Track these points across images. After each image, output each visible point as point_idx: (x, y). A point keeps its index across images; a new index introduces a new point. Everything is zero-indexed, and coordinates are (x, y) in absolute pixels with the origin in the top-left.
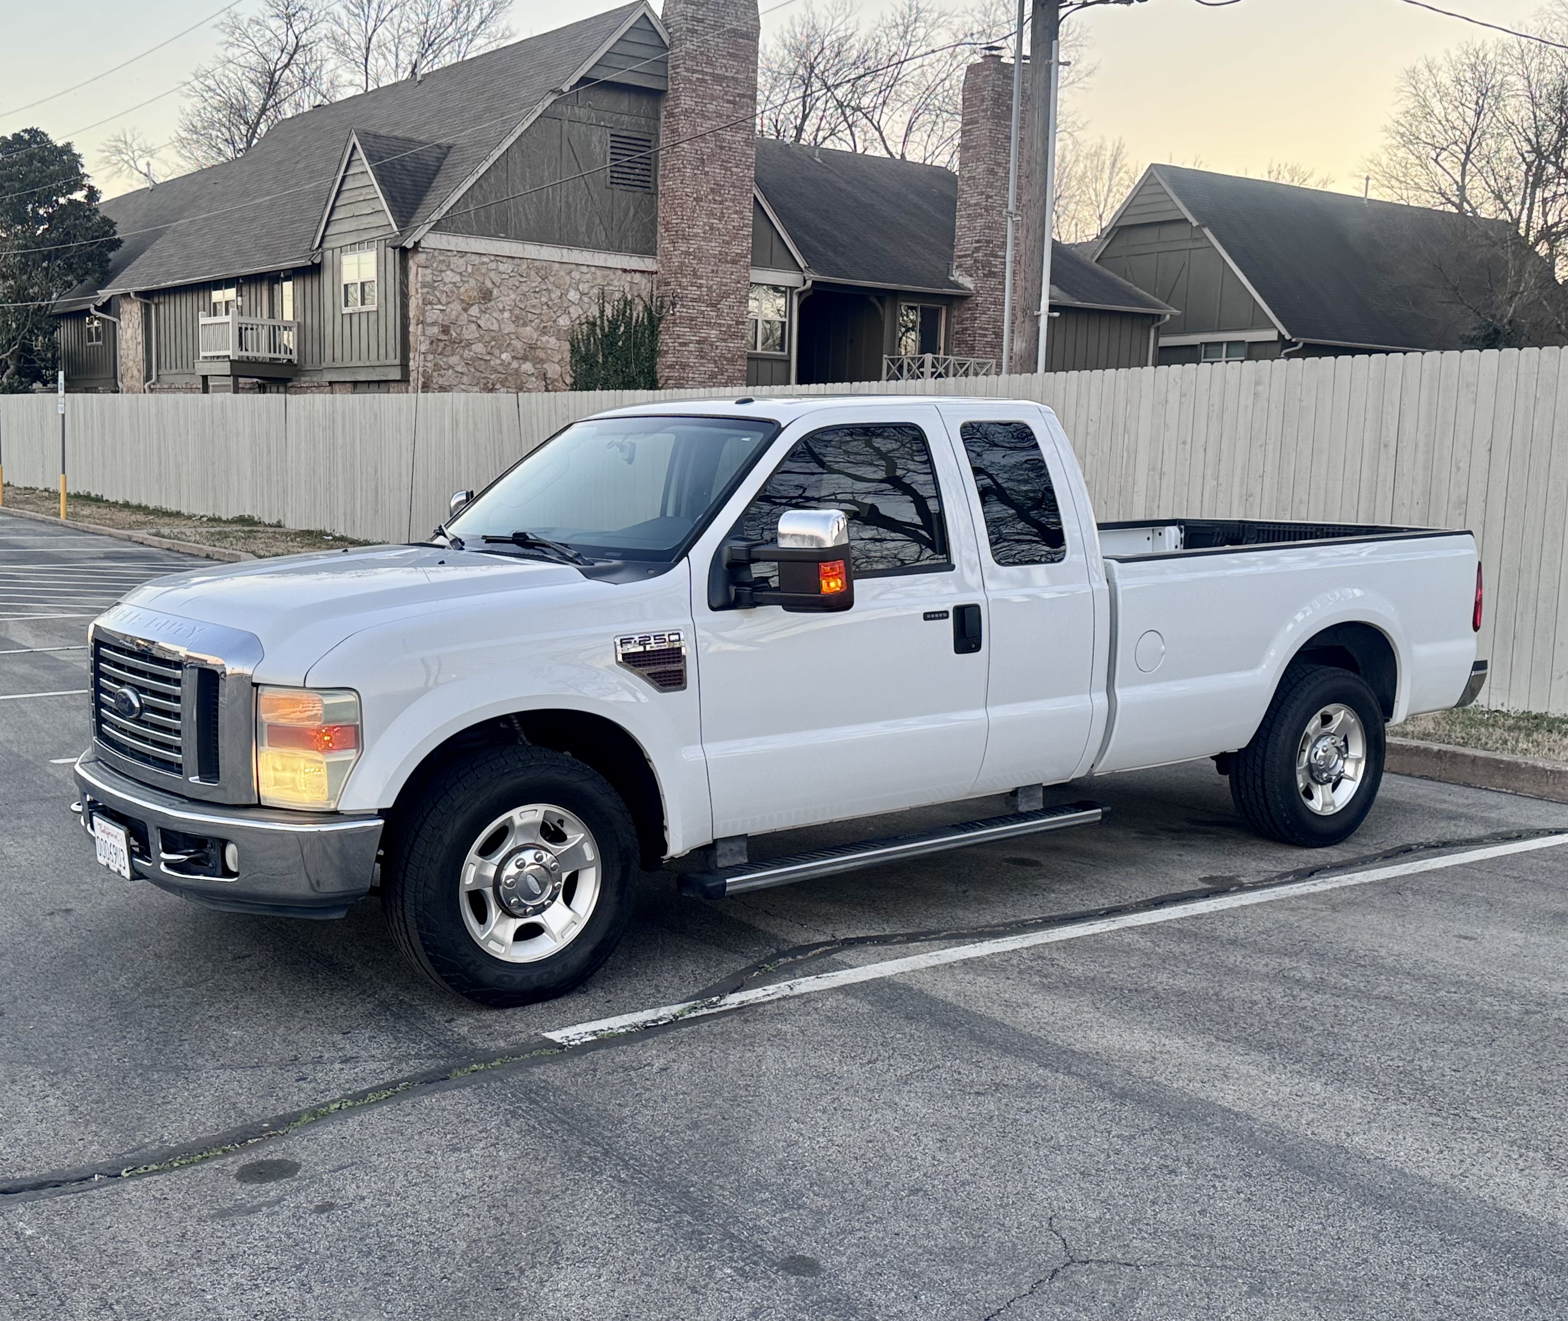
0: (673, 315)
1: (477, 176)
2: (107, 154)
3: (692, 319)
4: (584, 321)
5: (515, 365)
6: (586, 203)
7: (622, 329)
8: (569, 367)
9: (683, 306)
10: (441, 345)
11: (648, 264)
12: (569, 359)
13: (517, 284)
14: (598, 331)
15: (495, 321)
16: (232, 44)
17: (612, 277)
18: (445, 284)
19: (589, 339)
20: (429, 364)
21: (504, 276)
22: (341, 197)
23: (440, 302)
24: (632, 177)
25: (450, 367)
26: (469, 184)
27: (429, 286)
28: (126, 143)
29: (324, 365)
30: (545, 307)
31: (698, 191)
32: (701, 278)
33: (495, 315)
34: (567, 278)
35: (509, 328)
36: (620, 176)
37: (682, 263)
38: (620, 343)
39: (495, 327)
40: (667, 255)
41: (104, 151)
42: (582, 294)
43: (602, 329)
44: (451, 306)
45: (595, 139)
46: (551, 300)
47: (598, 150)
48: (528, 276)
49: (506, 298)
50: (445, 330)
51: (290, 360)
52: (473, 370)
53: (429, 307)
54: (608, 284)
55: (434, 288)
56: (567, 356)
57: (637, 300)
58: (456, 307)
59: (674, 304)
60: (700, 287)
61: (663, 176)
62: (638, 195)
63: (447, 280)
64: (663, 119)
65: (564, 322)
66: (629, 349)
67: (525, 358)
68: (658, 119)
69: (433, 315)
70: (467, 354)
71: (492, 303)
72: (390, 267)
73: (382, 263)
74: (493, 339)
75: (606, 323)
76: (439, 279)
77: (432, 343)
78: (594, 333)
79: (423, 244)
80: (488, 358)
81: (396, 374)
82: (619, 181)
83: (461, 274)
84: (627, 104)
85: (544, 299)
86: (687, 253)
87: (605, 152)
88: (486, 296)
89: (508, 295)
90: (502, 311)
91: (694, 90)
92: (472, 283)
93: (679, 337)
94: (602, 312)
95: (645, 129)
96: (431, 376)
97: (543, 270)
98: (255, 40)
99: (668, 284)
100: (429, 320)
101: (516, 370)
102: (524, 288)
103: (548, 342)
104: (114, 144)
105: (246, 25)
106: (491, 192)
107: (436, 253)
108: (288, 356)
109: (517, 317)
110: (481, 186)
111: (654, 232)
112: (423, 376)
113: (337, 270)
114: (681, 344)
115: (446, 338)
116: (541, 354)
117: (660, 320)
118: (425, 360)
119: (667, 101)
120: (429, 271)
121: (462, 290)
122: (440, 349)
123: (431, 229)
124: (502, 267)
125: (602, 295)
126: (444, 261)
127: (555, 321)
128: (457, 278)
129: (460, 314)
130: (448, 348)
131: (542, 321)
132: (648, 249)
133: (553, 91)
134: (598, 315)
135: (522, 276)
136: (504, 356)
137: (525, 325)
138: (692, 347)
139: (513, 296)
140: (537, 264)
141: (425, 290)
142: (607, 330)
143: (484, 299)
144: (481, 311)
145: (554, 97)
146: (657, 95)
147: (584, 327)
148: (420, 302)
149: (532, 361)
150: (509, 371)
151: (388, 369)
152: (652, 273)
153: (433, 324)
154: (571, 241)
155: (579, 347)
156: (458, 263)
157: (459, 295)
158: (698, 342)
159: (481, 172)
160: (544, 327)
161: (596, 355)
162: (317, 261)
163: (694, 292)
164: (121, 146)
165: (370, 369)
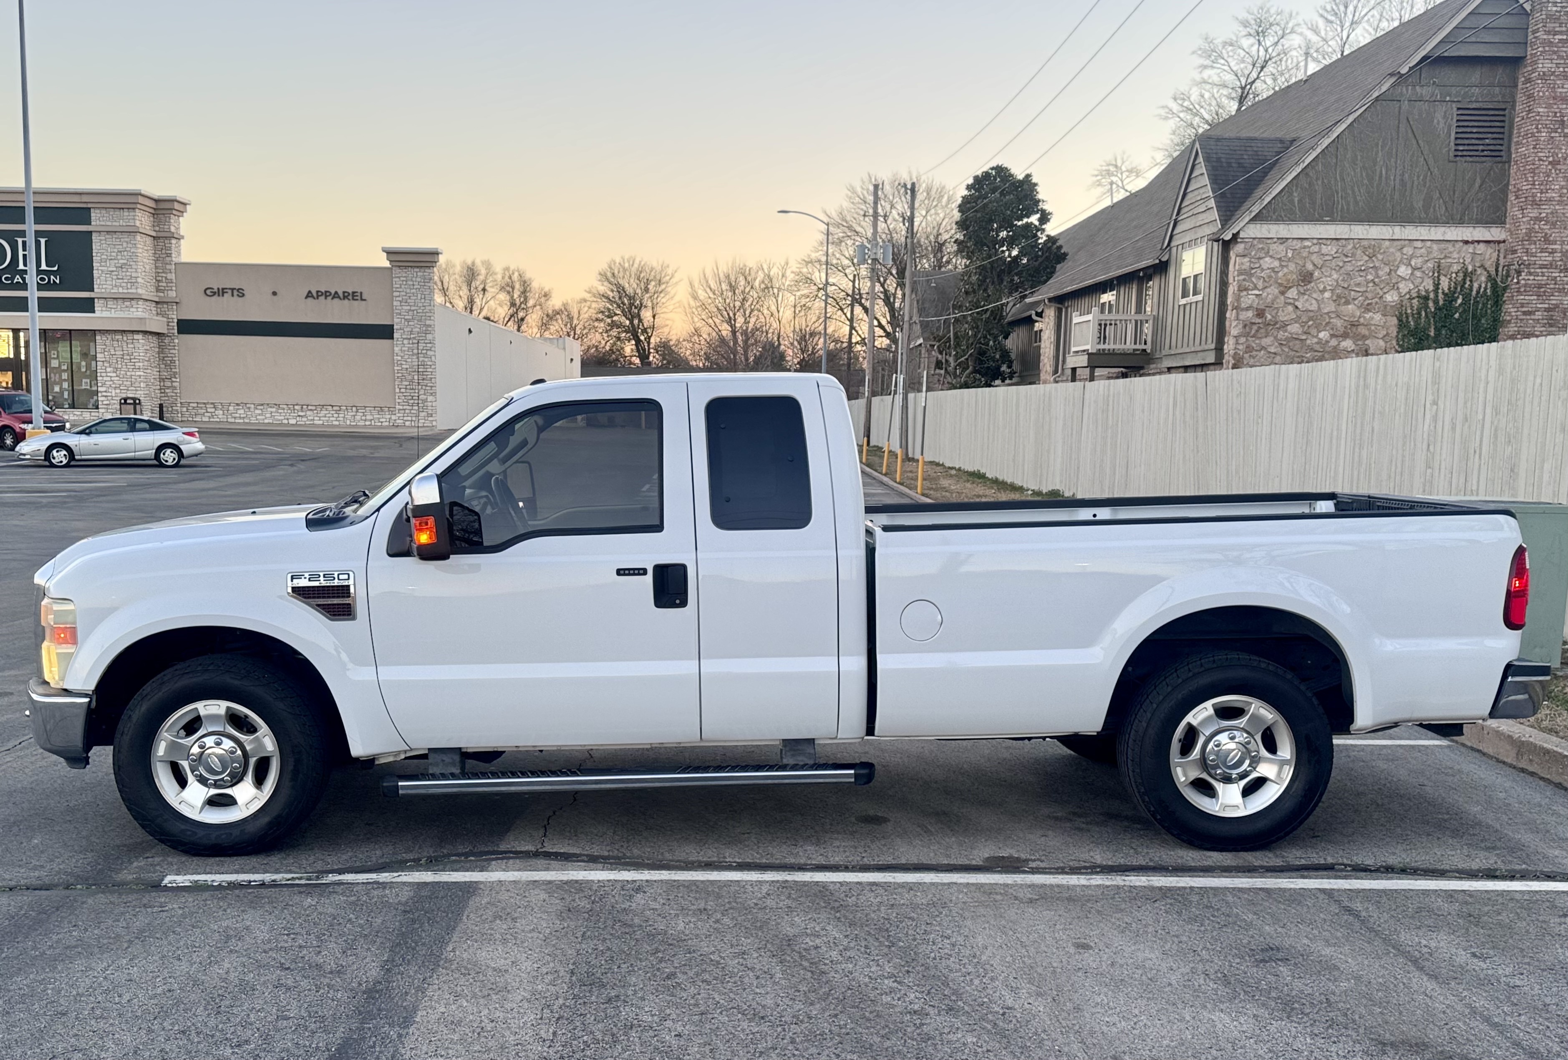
0: (1518, 283)
1: (1302, 166)
2: (1099, 178)
3: (1540, 286)
4: (1414, 295)
5: (1334, 342)
6: (1425, 177)
7: (1459, 301)
8: (1394, 342)
9: (1530, 274)
10: (1255, 327)
11: (1495, 233)
12: (1395, 334)
13: (1341, 264)
14: (1431, 304)
15: (1314, 302)
16: (1205, 67)
17: (1451, 249)
18: (1263, 270)
19: (1419, 313)
20: (1241, 347)
21: (1327, 258)
22: (1186, 199)
23: (1256, 288)
24: (1481, 148)
25: (1263, 348)
26: (1294, 174)
27: (1247, 273)
28: (1116, 166)
29: (1164, 353)
30: (1371, 285)
31: (1555, 154)
32: (1554, 242)
33: (1315, 295)
34: (1398, 254)
35: (1330, 307)
36: (1466, 148)
37: (1530, 231)
38: (1457, 316)
39: (1314, 307)
40: (1516, 222)
41: (1097, 176)
42: (1414, 269)
43: (1436, 302)
44: (1269, 290)
45: (1439, 116)
46: (1378, 276)
47: (1441, 125)
48: (1353, 255)
49: (1329, 279)
50: (1260, 314)
51: (1144, 350)
52: (1287, 350)
53: (1245, 293)
54: (1446, 257)
55: (1252, 275)
56: (1394, 331)
57: (1479, 271)
58: (1274, 290)
59: (1519, 273)
60: (1553, 252)
61: (1518, 143)
62: (1488, 165)
63: (1265, 266)
64: (1520, 86)
65: (1391, 297)
66: (1466, 320)
67: (1345, 336)
68: (1516, 86)
69: (1249, 299)
70: (1281, 334)
71: (1312, 284)
72: (1215, 259)
73: (1209, 255)
74: (1311, 319)
75: (1441, 296)
76: (1257, 265)
77: (1245, 326)
78: (1427, 307)
79: (1242, 235)
80: (1304, 337)
81: (1211, 358)
82: (1465, 153)
83: (1280, 259)
84: (1478, 76)
85: (1370, 277)
86: (1538, 219)
87: (1450, 127)
88: (1306, 278)
89: (1330, 276)
90: (1324, 290)
91: (1555, 52)
92: (1292, 266)
93: (1522, 305)
94: (1437, 286)
95: (1500, 98)
96: (1242, 358)
97: (1372, 249)
98: (1230, 60)
99: (1514, 252)
100: (1243, 305)
101: (1335, 347)
102: (1349, 267)
103: (1372, 318)
104: (1107, 168)
105: (1220, 48)
106: (1317, 179)
107: (1255, 242)
108: (1143, 347)
109: (1339, 296)
110: (1307, 174)
111: (1505, 201)
112: (1234, 358)
113: (1179, 263)
114: (1525, 313)
115: (1260, 321)
116: (1363, 331)
117: (1505, 289)
118: (1237, 343)
119: (1526, 67)
120: (1247, 259)
121: (1280, 274)
122: (1253, 332)
123: (1251, 220)
124: (1325, 250)
125: (1438, 269)
126: (1263, 249)
127: (1381, 297)
128: (1276, 263)
129: (1276, 297)
130: (1262, 331)
131: (1367, 298)
132: (1497, 217)
133: (1392, 75)
134: (1431, 288)
135: (1347, 256)
136: (1322, 335)
137: (1347, 303)
138: (1538, 315)
139: (1335, 276)
140: (1365, 243)
141: (1242, 277)
142: (1441, 302)
143: (1303, 281)
144: (1299, 293)
145: (1393, 80)
146: (1516, 62)
147: (1415, 301)
148: (1236, 289)
149: (1353, 338)
150: (1327, 349)
151: (1206, 353)
152: (1499, 242)
153: (1247, 309)
154: (1406, 218)
155: (1408, 322)
156: (1278, 249)
157: (1277, 279)
158: (1547, 310)
159: (1307, 162)
160: (1368, 304)
161: (1428, 329)
162: (1164, 259)
163: (1546, 258)
164: (1112, 169)
165: (1194, 355)
